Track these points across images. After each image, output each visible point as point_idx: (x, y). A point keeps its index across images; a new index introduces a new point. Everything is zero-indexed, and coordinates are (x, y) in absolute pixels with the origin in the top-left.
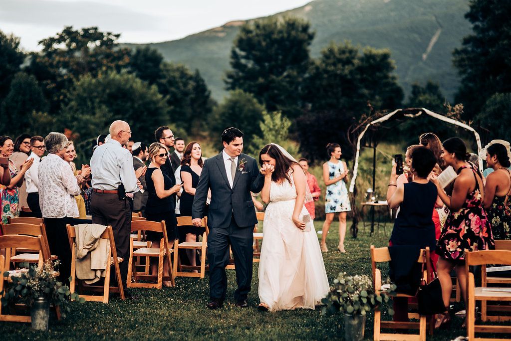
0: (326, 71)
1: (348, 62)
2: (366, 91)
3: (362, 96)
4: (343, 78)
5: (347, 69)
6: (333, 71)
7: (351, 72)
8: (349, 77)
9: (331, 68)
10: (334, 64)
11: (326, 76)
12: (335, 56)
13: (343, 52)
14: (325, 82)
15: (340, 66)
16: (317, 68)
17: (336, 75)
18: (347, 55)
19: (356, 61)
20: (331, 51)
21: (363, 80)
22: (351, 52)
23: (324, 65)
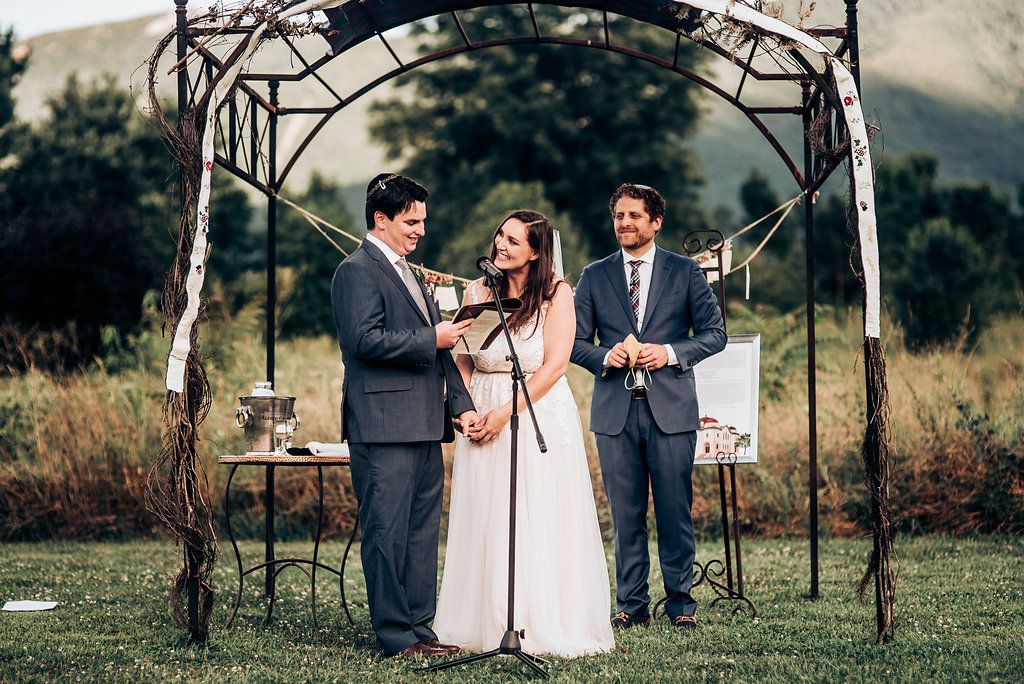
0: (58, 150)
1: (114, 126)
2: (157, 199)
3: (151, 210)
4: (99, 166)
5: (111, 144)
6: (74, 149)
7: (119, 152)
8: (115, 163)
9: (71, 141)
10: (79, 132)
11: (56, 160)
12: (77, 113)
13: (99, 100)
14: (55, 177)
15: (91, 134)
16: (36, 142)
17: (82, 160)
18: (109, 109)
19: (133, 126)
20: (70, 97)
21: (150, 173)
22: (119, 101)
23: (52, 134)
